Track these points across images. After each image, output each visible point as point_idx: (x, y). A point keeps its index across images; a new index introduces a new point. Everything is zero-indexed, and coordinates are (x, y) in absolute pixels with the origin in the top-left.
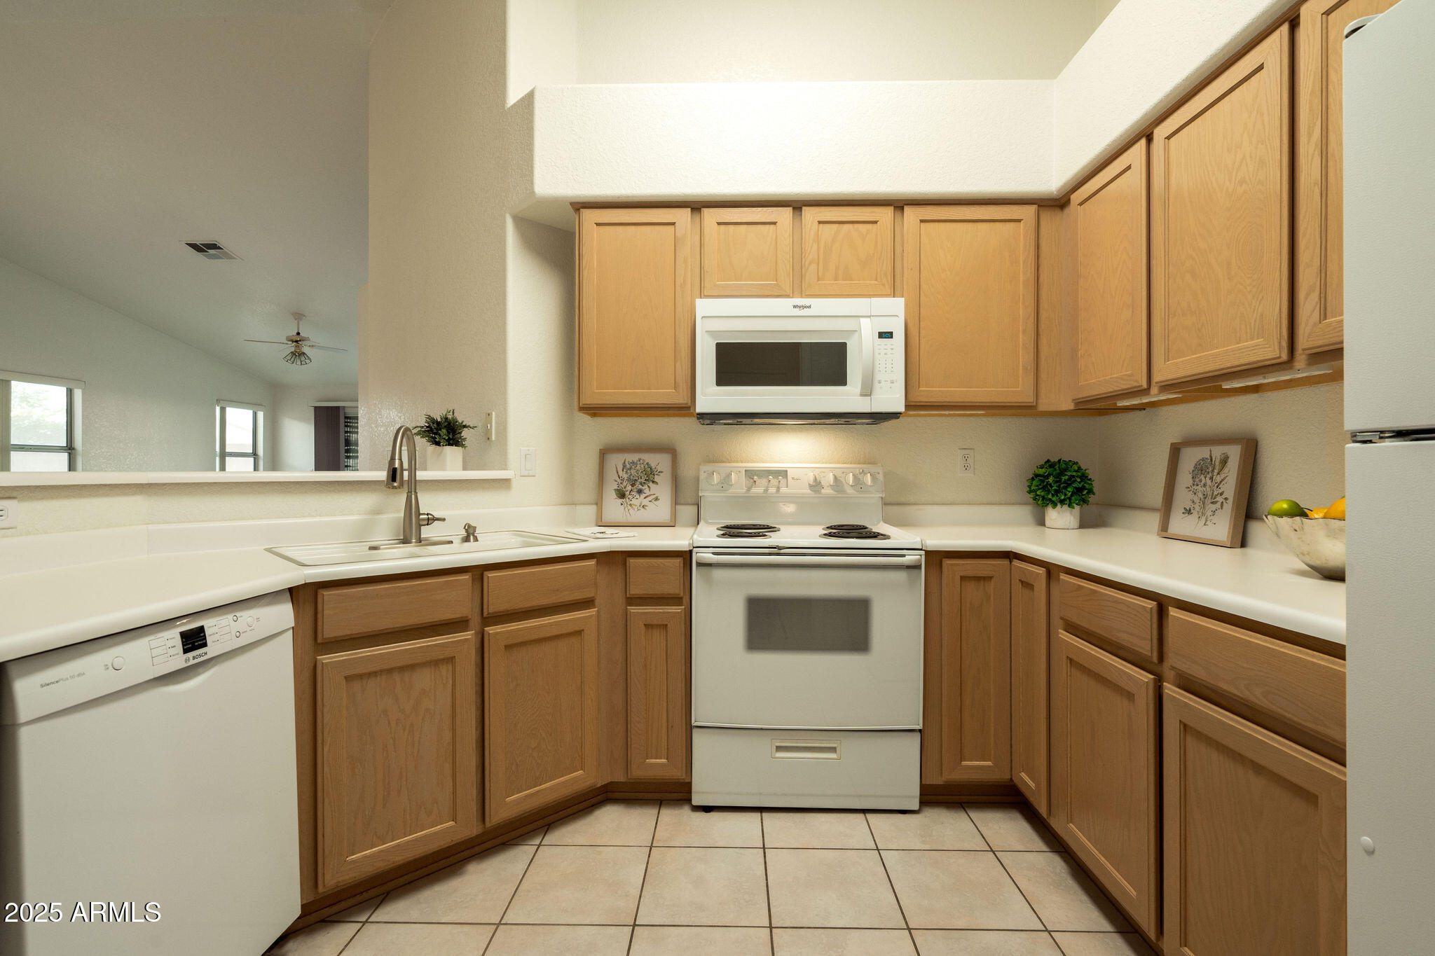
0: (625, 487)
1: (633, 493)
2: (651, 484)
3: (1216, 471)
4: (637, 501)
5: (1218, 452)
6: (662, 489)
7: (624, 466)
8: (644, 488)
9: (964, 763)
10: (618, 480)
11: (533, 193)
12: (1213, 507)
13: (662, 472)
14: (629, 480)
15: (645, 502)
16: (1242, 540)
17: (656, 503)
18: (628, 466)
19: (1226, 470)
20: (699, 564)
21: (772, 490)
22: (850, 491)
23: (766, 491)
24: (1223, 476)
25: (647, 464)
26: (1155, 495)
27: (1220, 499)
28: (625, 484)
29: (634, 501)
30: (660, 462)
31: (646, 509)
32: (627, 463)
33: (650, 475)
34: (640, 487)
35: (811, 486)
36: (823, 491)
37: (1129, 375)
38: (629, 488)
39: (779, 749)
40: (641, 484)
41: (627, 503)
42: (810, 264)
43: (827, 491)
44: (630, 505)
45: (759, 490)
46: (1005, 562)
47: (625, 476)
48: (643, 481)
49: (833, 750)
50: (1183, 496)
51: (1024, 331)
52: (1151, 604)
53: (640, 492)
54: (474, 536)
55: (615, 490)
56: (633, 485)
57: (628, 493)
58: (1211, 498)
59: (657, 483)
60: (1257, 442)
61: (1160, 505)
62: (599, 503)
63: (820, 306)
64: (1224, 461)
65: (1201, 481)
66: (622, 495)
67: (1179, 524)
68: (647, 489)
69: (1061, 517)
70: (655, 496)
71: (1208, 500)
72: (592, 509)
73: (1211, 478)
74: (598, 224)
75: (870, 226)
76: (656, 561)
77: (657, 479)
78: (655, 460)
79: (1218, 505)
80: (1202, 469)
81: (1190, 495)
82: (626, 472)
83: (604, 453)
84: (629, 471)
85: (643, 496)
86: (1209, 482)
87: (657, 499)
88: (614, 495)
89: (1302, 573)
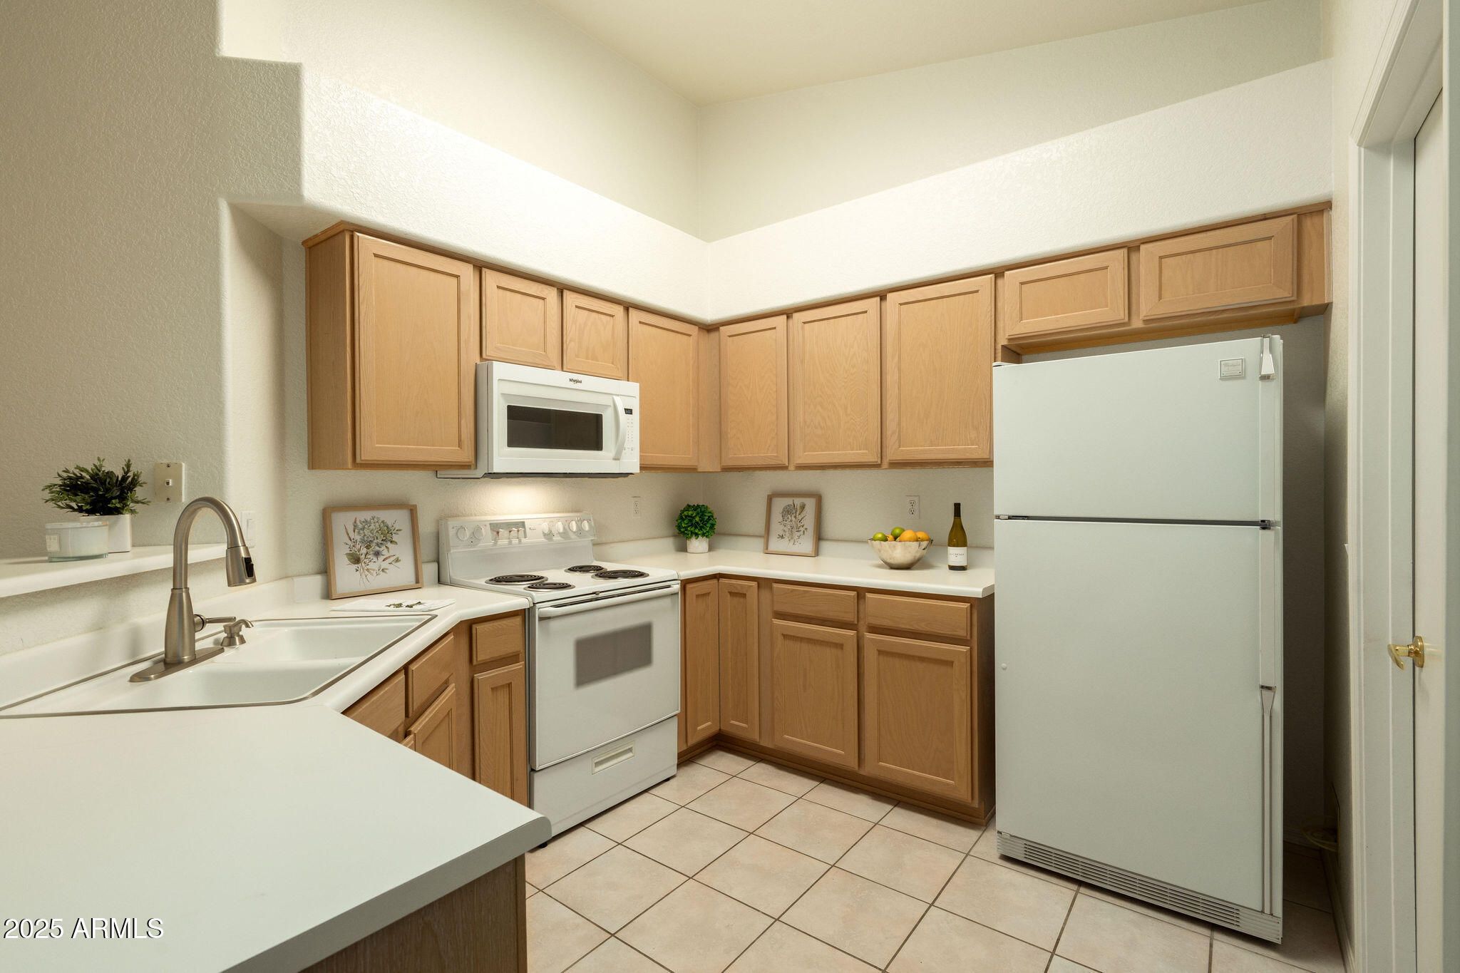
0: (359, 550)
1: (369, 557)
2: (389, 545)
3: (798, 512)
4: (375, 564)
5: (798, 501)
6: (402, 550)
7: (355, 526)
8: (381, 549)
9: (699, 728)
10: (349, 542)
11: (299, 196)
12: (798, 534)
13: (400, 530)
14: (363, 541)
15: (385, 565)
16: (817, 553)
17: (397, 564)
18: (360, 526)
19: (804, 512)
20: (541, 619)
21: (515, 541)
22: (573, 536)
23: (510, 542)
24: (802, 515)
25: (383, 522)
26: (760, 527)
27: (802, 529)
28: (358, 547)
29: (371, 565)
30: (398, 519)
31: (386, 573)
32: (358, 522)
33: (387, 535)
34: (377, 548)
35: (545, 535)
36: (554, 538)
37: (775, 457)
38: (364, 551)
39: (597, 764)
40: (377, 545)
41: (363, 569)
42: (570, 341)
43: (557, 538)
44: (368, 570)
45: (503, 542)
46: (715, 581)
47: (358, 538)
48: (379, 541)
49: (630, 750)
50: (776, 527)
51: (693, 415)
52: (853, 594)
53: (377, 554)
54: (239, 635)
55: (347, 554)
56: (368, 547)
57: (363, 556)
58: (797, 529)
59: (396, 543)
60: (821, 497)
61: (764, 533)
62: (325, 570)
63: (589, 382)
64: (803, 507)
65: (788, 518)
66: (356, 560)
67: (775, 544)
68: (386, 550)
69: (698, 545)
70: (395, 558)
71: (794, 530)
72: (316, 582)
73: (795, 517)
74: (376, 255)
75: (608, 318)
76: (499, 623)
77: (395, 538)
78: (390, 517)
79: (802, 532)
80: (788, 511)
81: (782, 527)
82: (359, 533)
83: (327, 515)
84: (361, 532)
85: (381, 558)
86: (794, 519)
87: (397, 560)
88: (346, 561)
89: (880, 566)
